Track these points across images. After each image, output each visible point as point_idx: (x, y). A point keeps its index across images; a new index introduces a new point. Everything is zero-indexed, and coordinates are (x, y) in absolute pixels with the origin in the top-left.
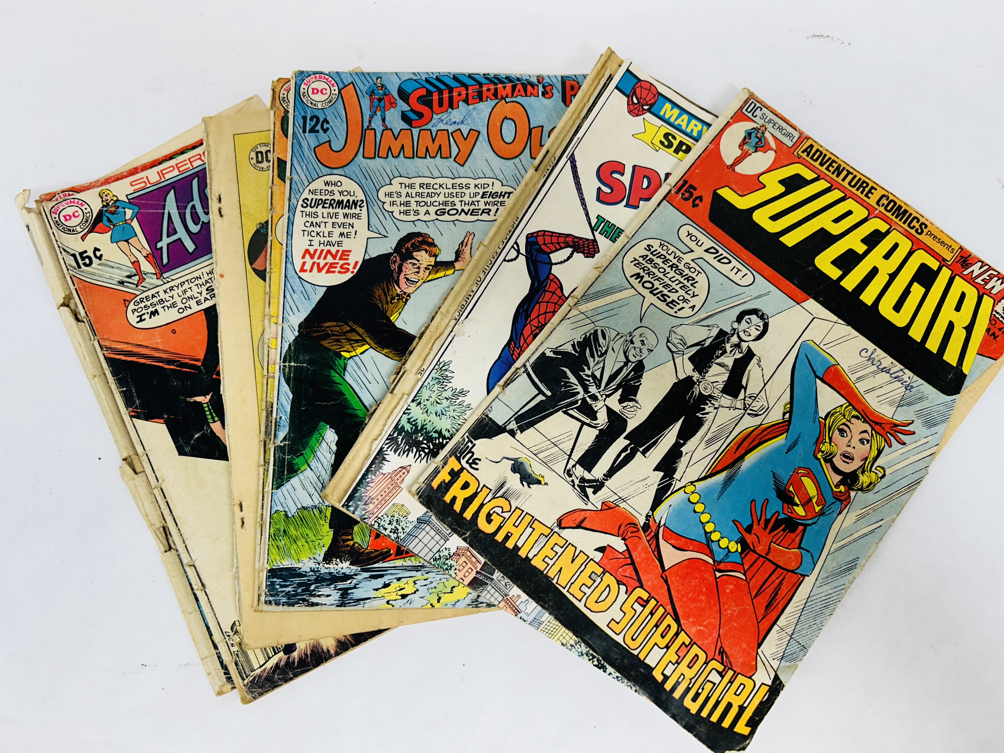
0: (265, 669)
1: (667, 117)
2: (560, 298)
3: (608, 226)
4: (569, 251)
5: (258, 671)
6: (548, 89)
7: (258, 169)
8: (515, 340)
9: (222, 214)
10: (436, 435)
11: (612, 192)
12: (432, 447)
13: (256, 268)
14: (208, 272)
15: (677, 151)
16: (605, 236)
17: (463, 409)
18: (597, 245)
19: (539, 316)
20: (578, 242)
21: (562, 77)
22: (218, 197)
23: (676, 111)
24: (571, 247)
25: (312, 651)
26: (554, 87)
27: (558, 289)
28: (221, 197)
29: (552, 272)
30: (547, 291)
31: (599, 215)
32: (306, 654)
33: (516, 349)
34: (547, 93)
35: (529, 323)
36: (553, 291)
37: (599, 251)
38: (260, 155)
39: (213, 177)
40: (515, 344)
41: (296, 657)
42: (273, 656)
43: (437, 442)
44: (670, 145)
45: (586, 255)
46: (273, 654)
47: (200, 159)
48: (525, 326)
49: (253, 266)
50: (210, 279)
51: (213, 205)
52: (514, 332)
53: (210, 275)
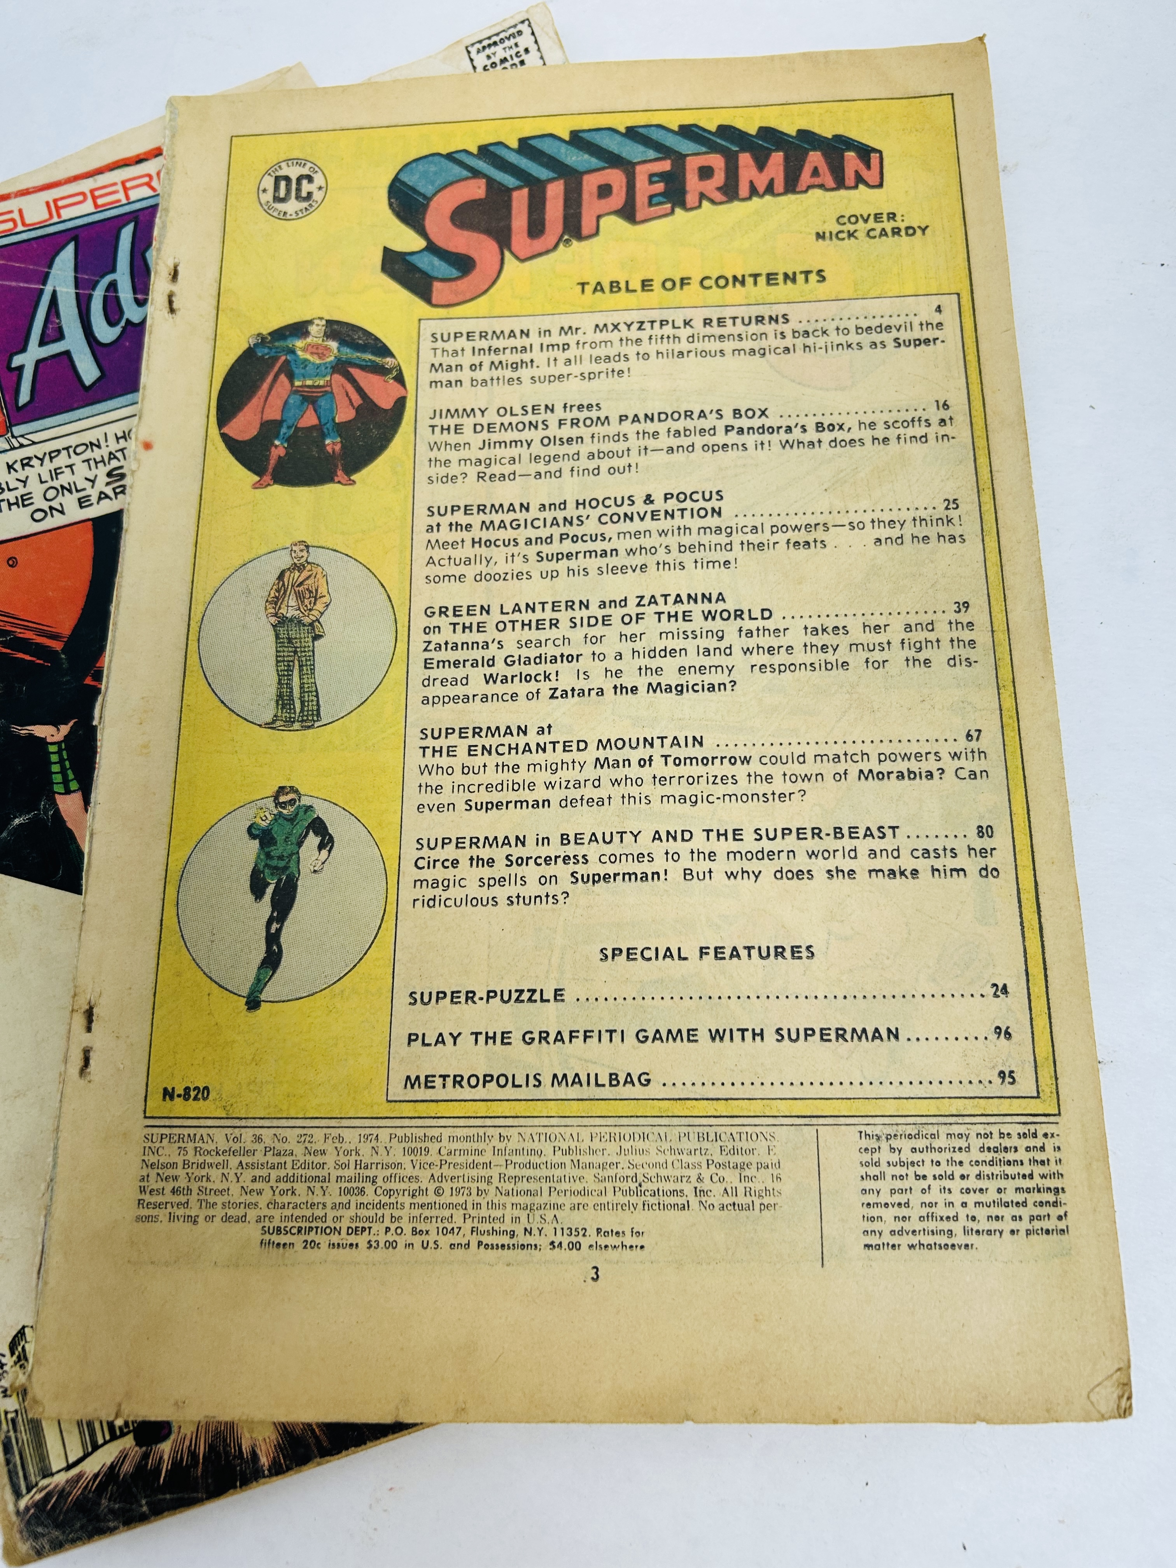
0: (80, 1476)
5: (61, 1479)
7: (275, 214)
9: (175, 306)
13: (231, 434)
14: (120, 434)
22: (172, 267)
25: (211, 1447)
28: (179, 268)
32: (193, 1455)
38: (283, 184)
39: (168, 224)
41: (166, 1457)
42: (106, 1443)
46: (108, 1437)
47: (148, 185)
49: (225, 430)
50: (122, 450)
51: (159, 286)
53: (122, 441)
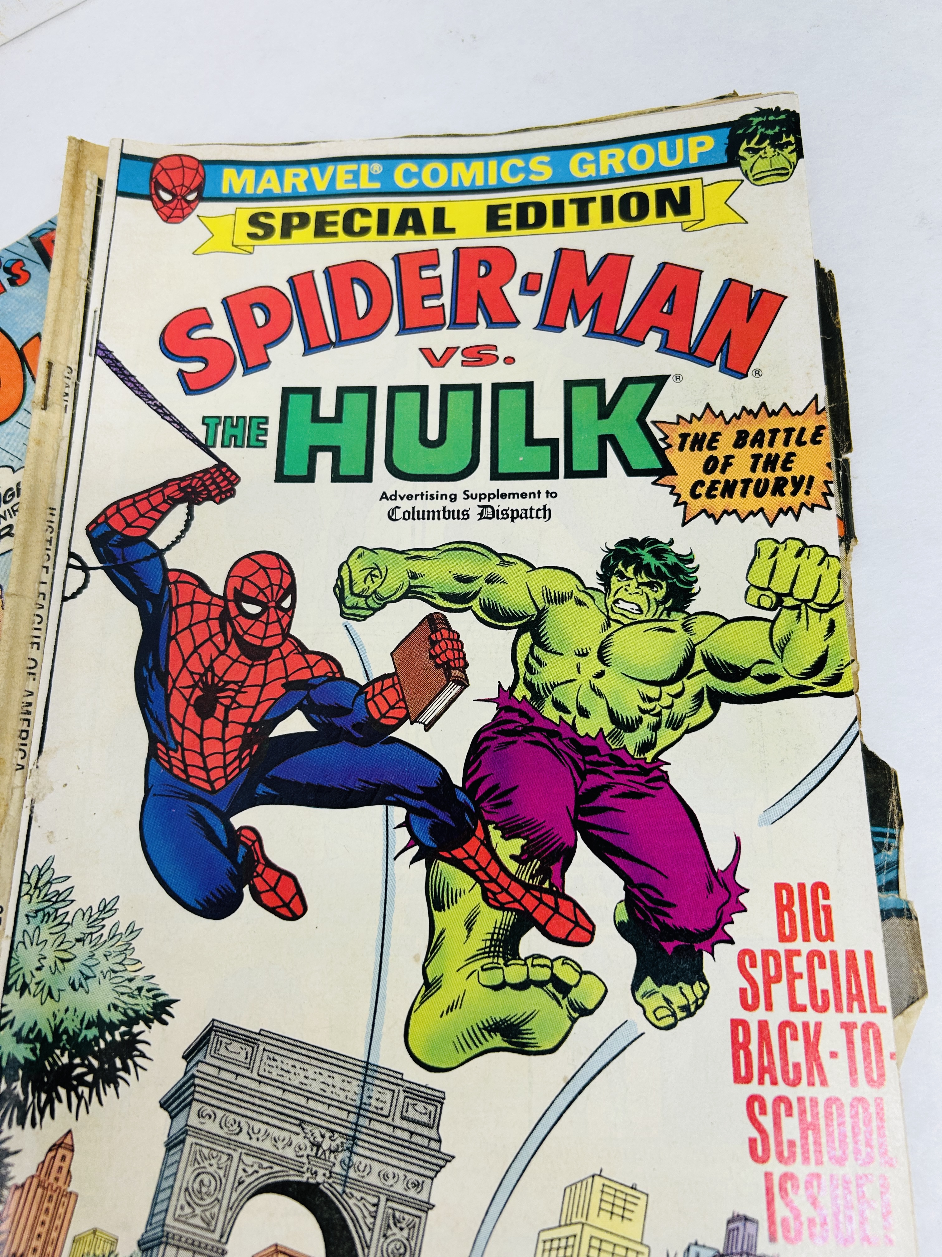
1: (237, 191)
2: (209, 604)
3: (232, 426)
4: (181, 510)
6: (16, 270)
8: (161, 737)
10: (93, 1032)
11: (206, 365)
12: (95, 1063)
15: (286, 233)
16: (235, 446)
17: (124, 940)
18: (229, 469)
19: (185, 662)
20: (189, 486)
21: (30, 237)
23: (249, 173)
24: (180, 501)
26: (25, 261)
27: (198, 590)
29: (170, 567)
30: (178, 606)
31: (204, 418)
33: (171, 753)
34: (19, 277)
35: (174, 687)
36: (189, 600)
37: (238, 478)
40: (165, 745)
43: (102, 1045)
44: (269, 231)
45: (217, 499)
48: (168, 697)
52: (152, 722)
